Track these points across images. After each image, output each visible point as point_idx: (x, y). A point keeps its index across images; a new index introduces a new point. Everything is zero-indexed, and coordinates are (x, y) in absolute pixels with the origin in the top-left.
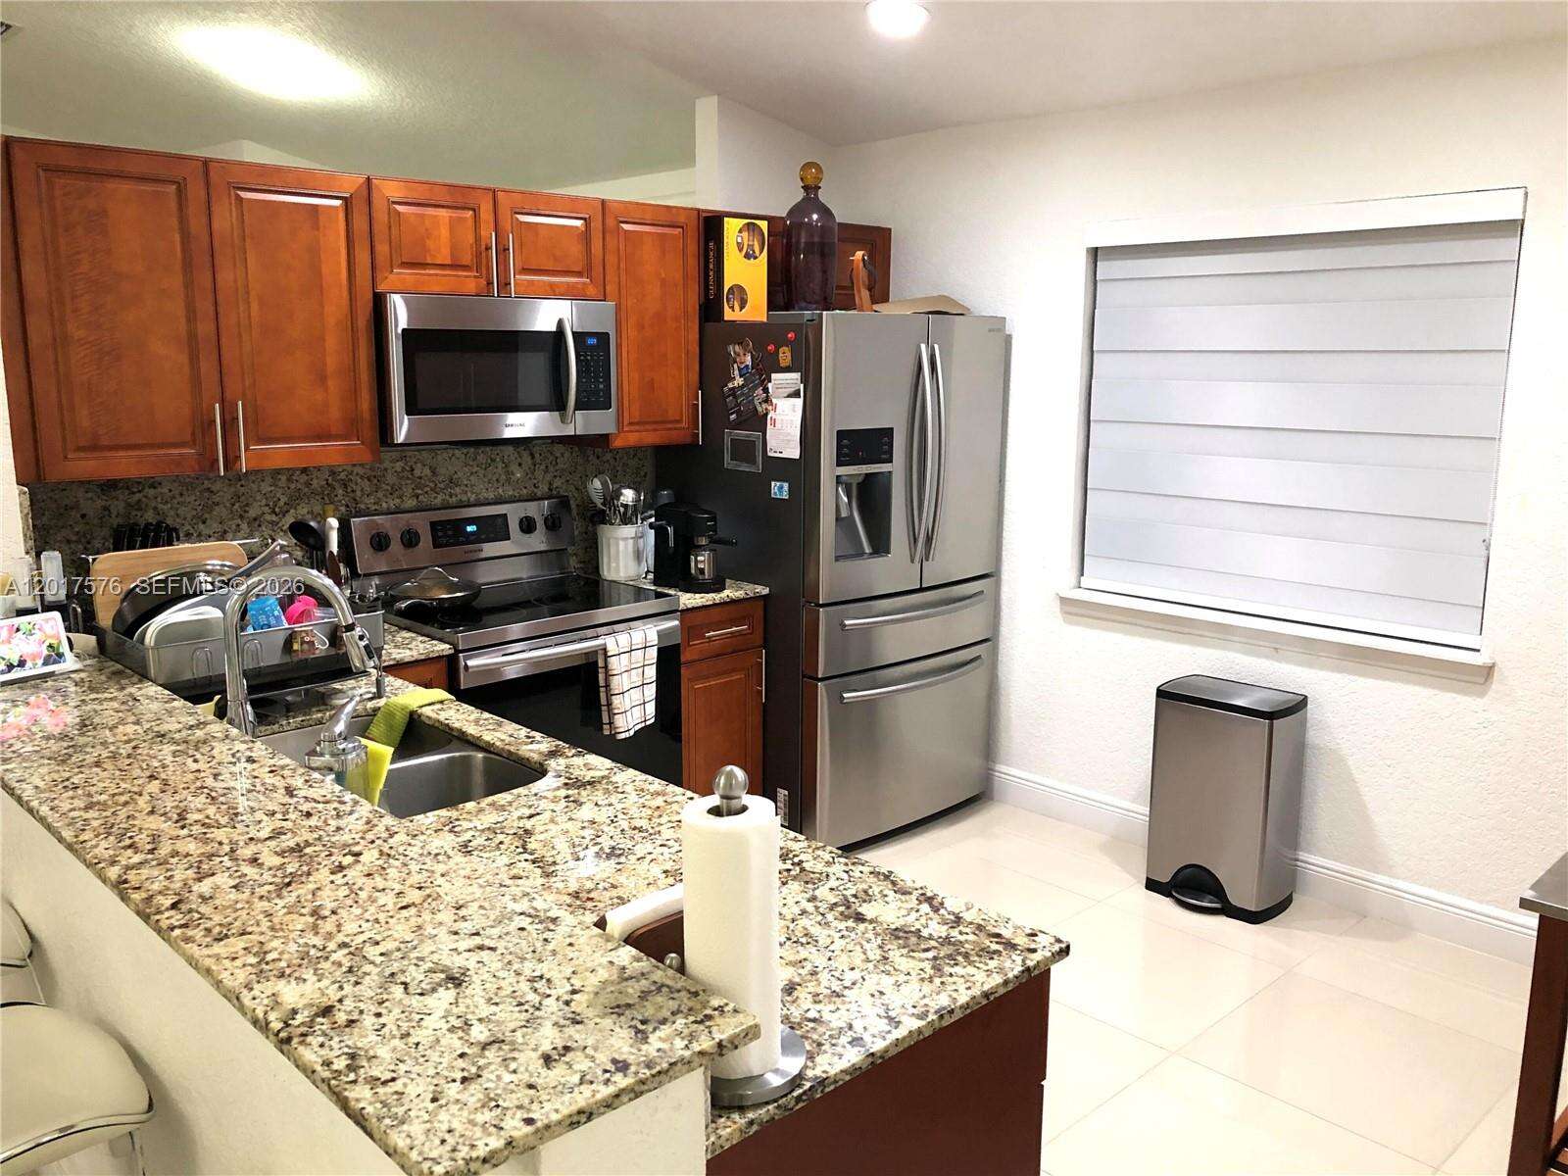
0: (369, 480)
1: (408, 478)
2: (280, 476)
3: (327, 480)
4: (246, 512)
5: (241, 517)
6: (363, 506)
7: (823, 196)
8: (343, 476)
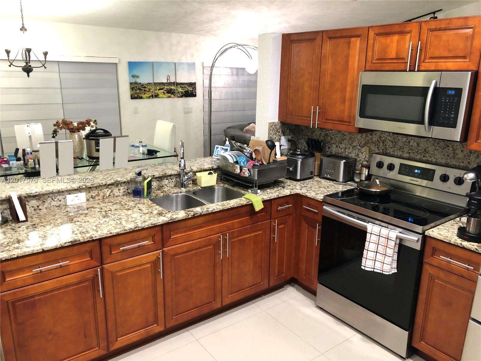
1: (407, 145)
3: (378, 139)
6: (388, 152)
8: (383, 139)
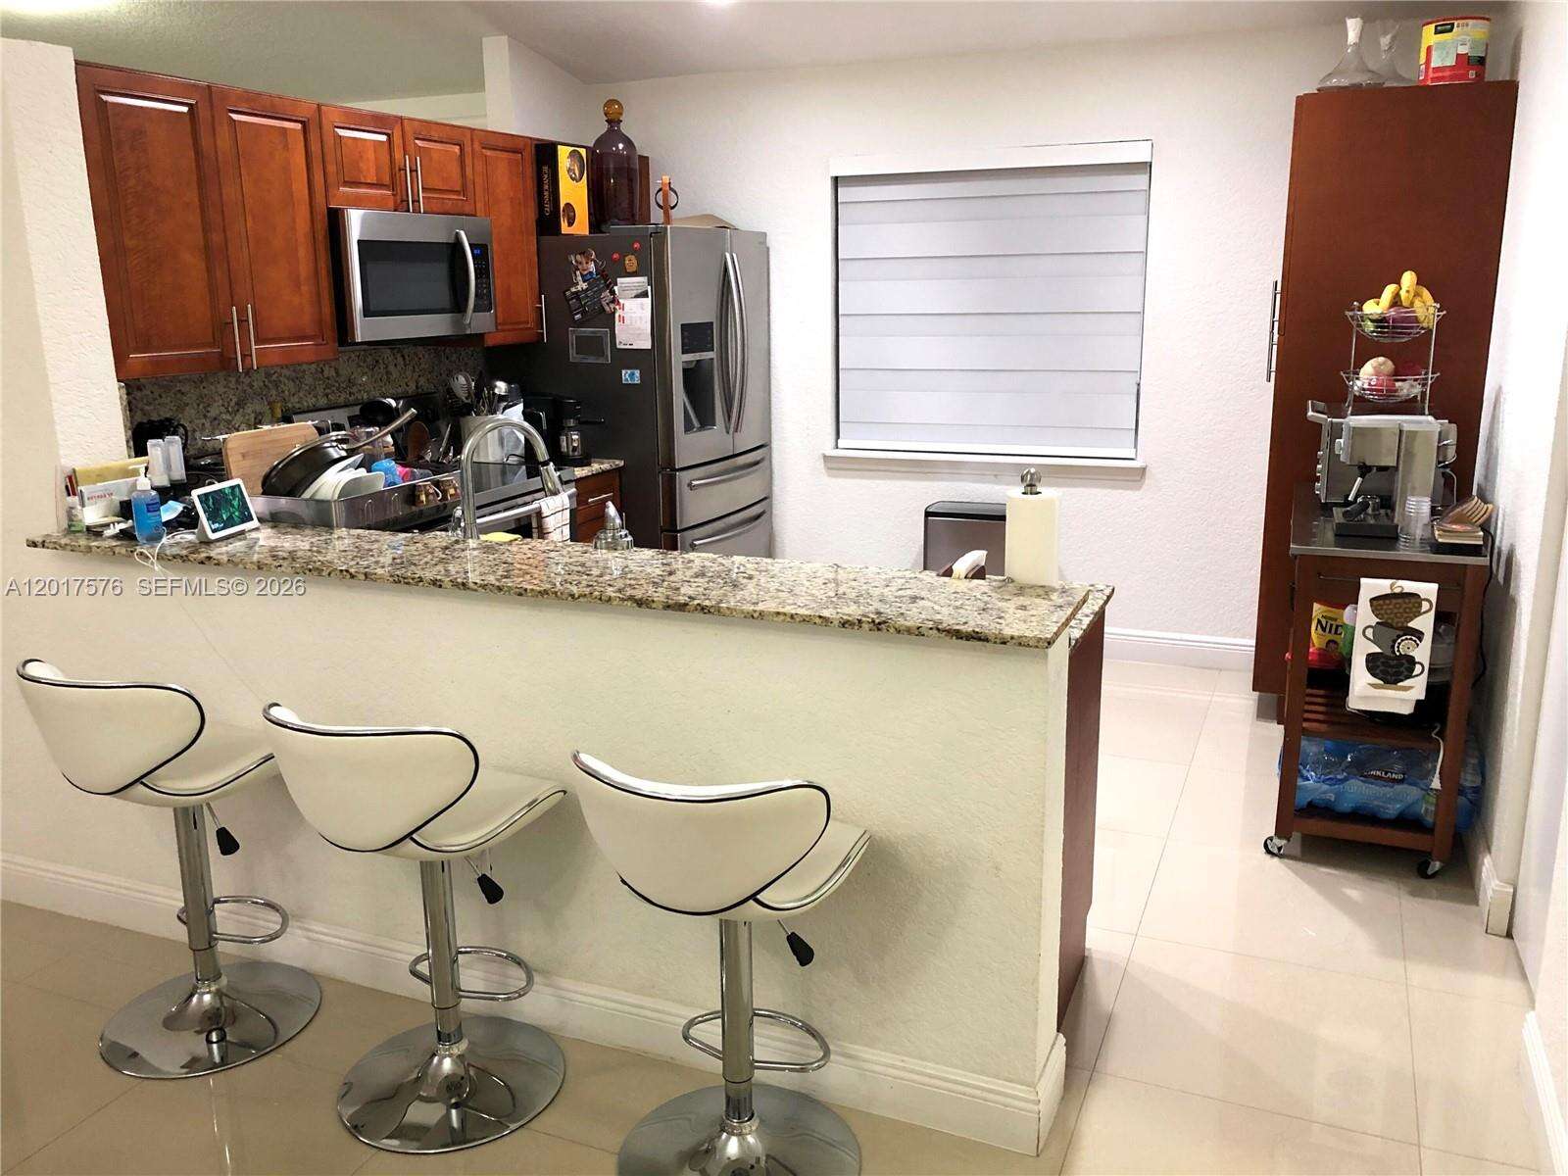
0: (293, 381)
2: (230, 379)
4: (208, 412)
5: (205, 416)
7: (624, 128)
